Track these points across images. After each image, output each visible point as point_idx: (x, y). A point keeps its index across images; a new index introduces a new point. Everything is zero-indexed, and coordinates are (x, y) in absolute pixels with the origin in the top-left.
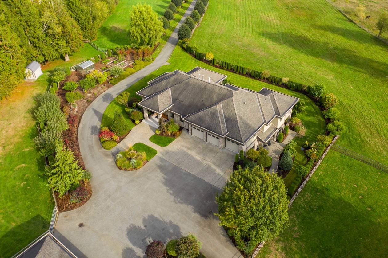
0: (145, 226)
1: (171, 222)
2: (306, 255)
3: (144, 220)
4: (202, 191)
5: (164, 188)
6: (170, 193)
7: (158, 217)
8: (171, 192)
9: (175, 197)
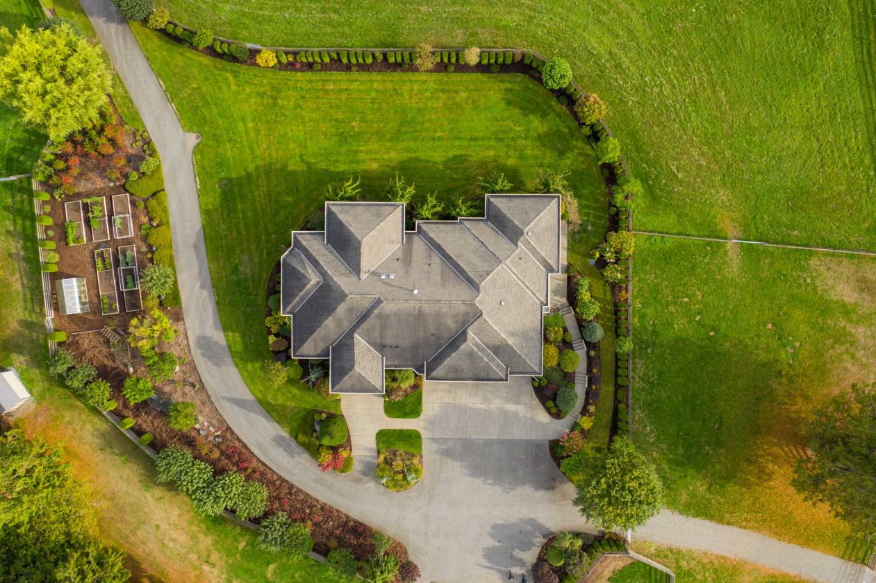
0: (500, 541)
1: (520, 519)
3: (492, 536)
4: (523, 457)
5: (478, 482)
6: (490, 484)
7: (502, 522)
8: (490, 481)
9: (499, 485)
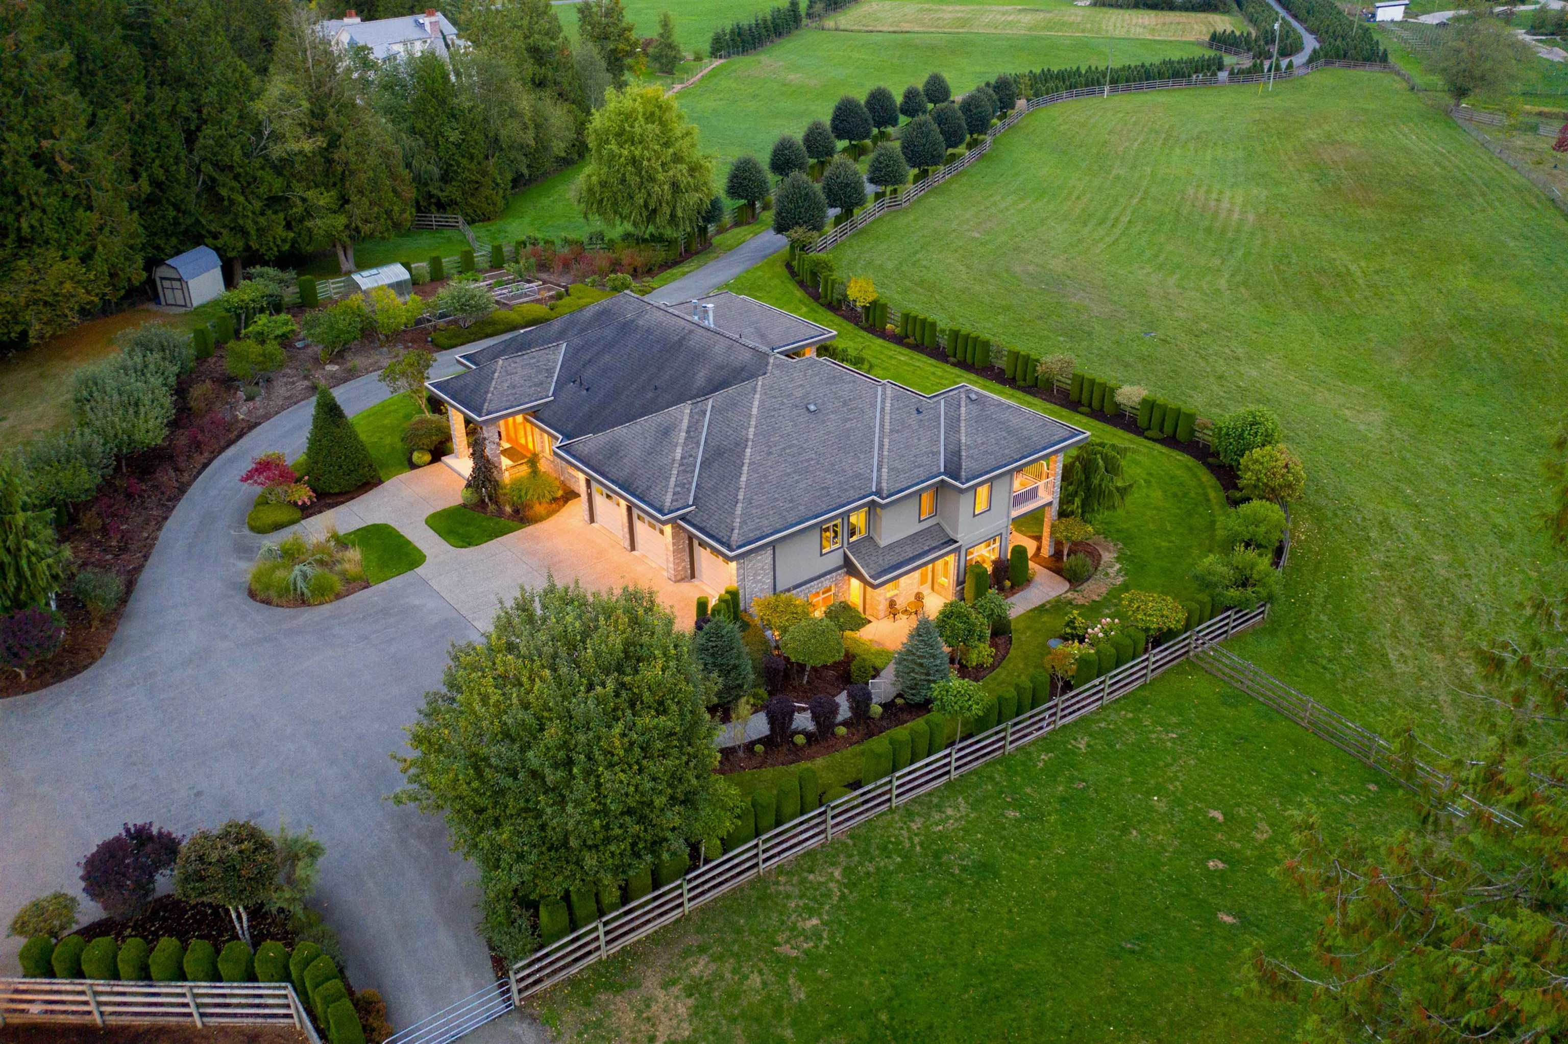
2: (788, 1033)
